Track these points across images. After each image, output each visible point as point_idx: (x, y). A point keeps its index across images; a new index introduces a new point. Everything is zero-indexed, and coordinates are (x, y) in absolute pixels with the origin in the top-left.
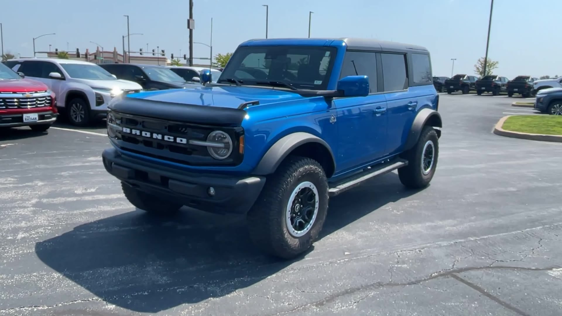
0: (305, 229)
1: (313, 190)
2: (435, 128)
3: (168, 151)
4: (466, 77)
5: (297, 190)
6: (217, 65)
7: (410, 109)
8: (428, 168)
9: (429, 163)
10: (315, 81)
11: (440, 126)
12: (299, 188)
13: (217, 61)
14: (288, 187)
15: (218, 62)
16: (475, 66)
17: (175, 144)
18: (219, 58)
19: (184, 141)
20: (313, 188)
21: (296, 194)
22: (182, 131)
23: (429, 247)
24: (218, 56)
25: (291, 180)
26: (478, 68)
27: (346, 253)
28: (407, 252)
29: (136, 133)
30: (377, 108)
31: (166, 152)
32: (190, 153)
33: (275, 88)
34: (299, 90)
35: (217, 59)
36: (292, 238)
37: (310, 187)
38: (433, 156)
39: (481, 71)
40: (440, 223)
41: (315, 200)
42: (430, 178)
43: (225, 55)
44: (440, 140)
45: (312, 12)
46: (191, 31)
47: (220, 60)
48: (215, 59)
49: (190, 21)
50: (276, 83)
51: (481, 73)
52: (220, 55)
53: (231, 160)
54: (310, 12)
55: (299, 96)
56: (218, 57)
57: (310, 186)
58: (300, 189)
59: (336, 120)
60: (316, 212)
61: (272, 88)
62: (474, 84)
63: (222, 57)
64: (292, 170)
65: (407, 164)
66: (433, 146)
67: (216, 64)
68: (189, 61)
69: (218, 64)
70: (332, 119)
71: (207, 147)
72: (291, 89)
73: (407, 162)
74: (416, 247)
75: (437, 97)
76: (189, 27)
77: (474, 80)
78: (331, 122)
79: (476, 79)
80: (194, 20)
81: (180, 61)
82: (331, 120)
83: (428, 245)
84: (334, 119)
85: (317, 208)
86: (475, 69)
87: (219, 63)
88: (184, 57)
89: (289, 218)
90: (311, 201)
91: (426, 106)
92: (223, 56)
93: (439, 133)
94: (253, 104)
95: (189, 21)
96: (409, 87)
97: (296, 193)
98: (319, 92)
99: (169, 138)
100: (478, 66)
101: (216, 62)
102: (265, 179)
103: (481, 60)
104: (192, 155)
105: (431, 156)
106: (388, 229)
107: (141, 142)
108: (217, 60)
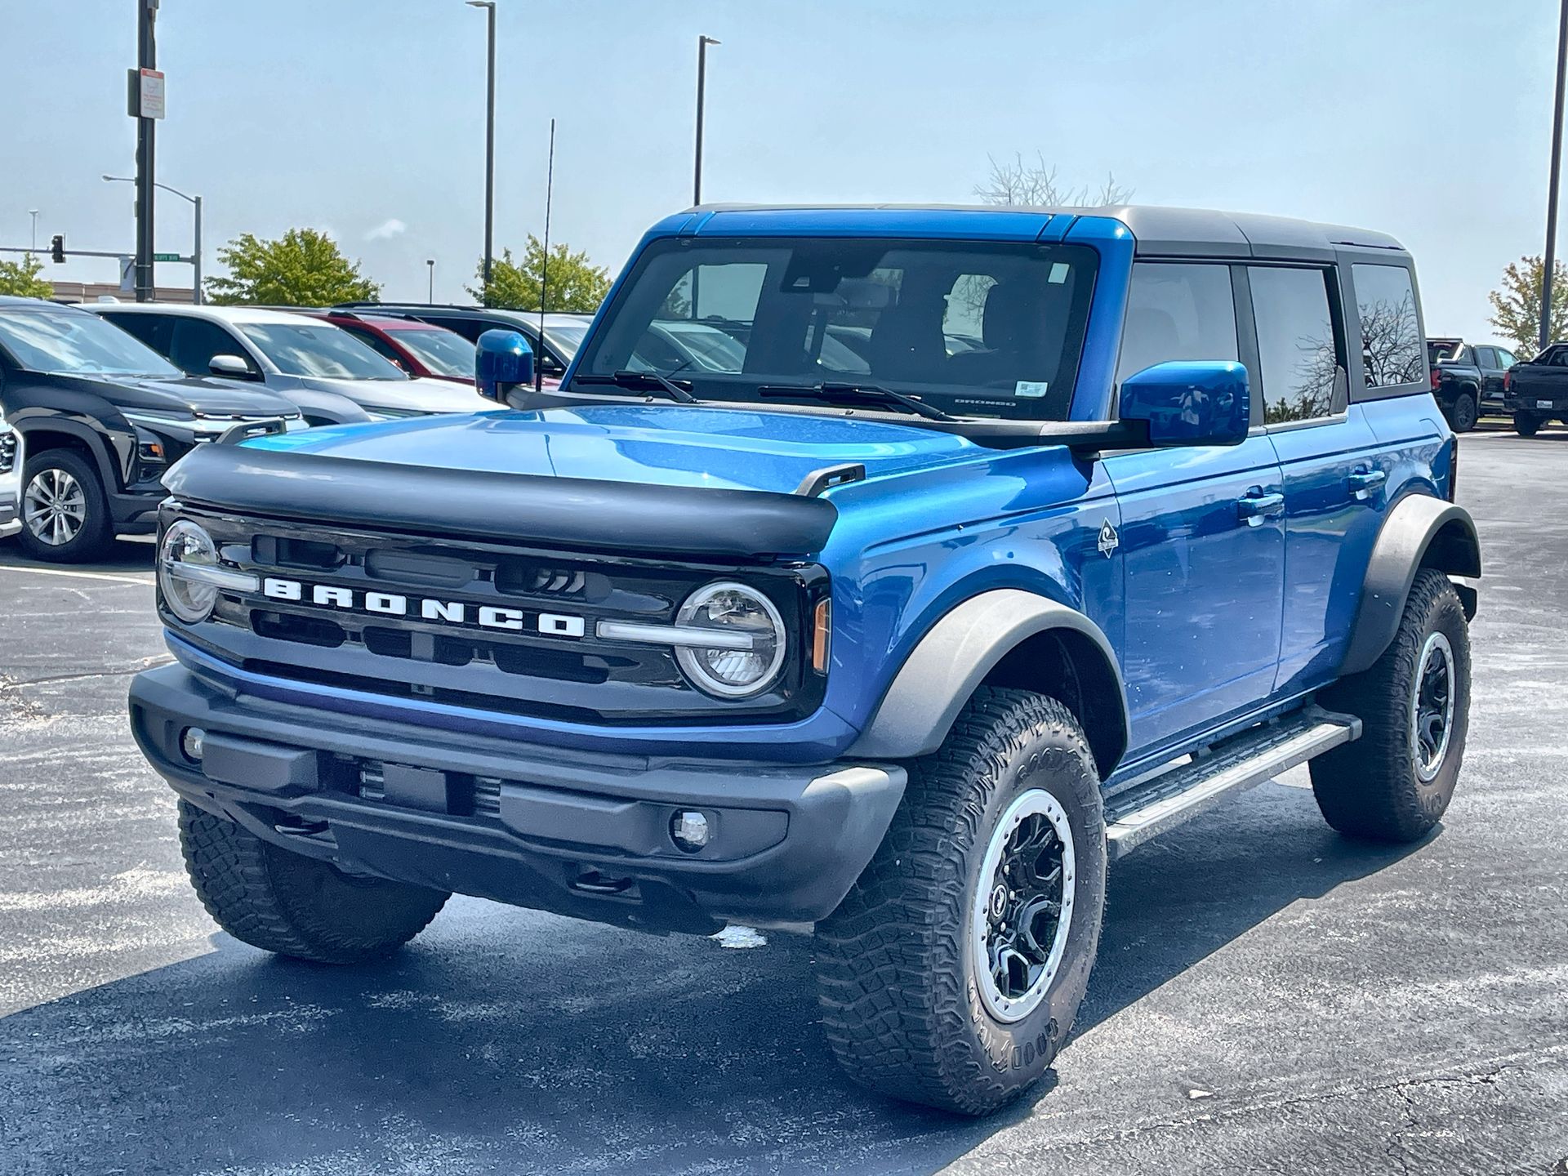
0: (1033, 991)
1: (1057, 824)
2: (1454, 579)
3: (492, 667)
4: (1461, 348)
5: (1008, 824)
6: (236, 290)
7: (1361, 495)
8: (1433, 753)
9: (1437, 728)
10: (1020, 384)
11: (1473, 570)
12: (1015, 815)
13: (237, 269)
14: (984, 807)
15: (242, 275)
16: (1495, 297)
17: (530, 641)
18: (247, 258)
19: (575, 626)
20: (1058, 819)
21: (1008, 839)
22: (554, 587)
23: (1520, 1067)
24: (241, 244)
25: (995, 782)
26: (1506, 309)
27: (1195, 1094)
28: (1439, 1085)
29: (333, 601)
30: (1250, 495)
31: (482, 675)
32: (599, 676)
33: (857, 413)
34: (960, 420)
35: (234, 260)
36: (993, 1025)
37: (1048, 814)
38: (1451, 700)
39: (1520, 320)
40: (1535, 975)
41: (1062, 871)
42: (1444, 800)
43: (280, 240)
44: (1474, 630)
45: (709, 41)
46: (146, 129)
47: (249, 265)
48: (224, 260)
49: (144, 79)
50: (851, 389)
51: (1522, 333)
52: (249, 239)
53: (775, 700)
54: (703, 41)
55: (965, 443)
56: (238, 248)
57: (1050, 809)
58: (1017, 820)
59: (1116, 543)
60: (1066, 916)
61: (842, 412)
62: (1499, 384)
63: (260, 249)
64: (994, 742)
65: (1357, 734)
66: (1449, 655)
67: (231, 285)
68: (132, 272)
69: (242, 286)
70: (1104, 538)
71: (678, 650)
72: (923, 415)
73: (1357, 724)
74: (1469, 1068)
75: (1452, 445)
76: (135, 109)
77: (1498, 363)
78: (1101, 547)
79: (1508, 362)
80: (161, 76)
81: (40, 267)
82: (1102, 541)
83: (1512, 1058)
84: (1111, 537)
85: (1068, 903)
86: (1495, 312)
87: (243, 281)
88: (52, 246)
89: (983, 938)
90: (1048, 876)
91: (1415, 485)
92: (266, 247)
93: (1468, 598)
94: (846, 476)
95: (135, 80)
96: (1350, 404)
97: (1006, 837)
98: (1049, 428)
99: (501, 618)
100: (1504, 300)
101: (231, 278)
102: (902, 777)
103: (1519, 272)
104: (609, 683)
105: (1443, 700)
106: (1328, 1001)
107: (355, 637)
108: (233, 265)
